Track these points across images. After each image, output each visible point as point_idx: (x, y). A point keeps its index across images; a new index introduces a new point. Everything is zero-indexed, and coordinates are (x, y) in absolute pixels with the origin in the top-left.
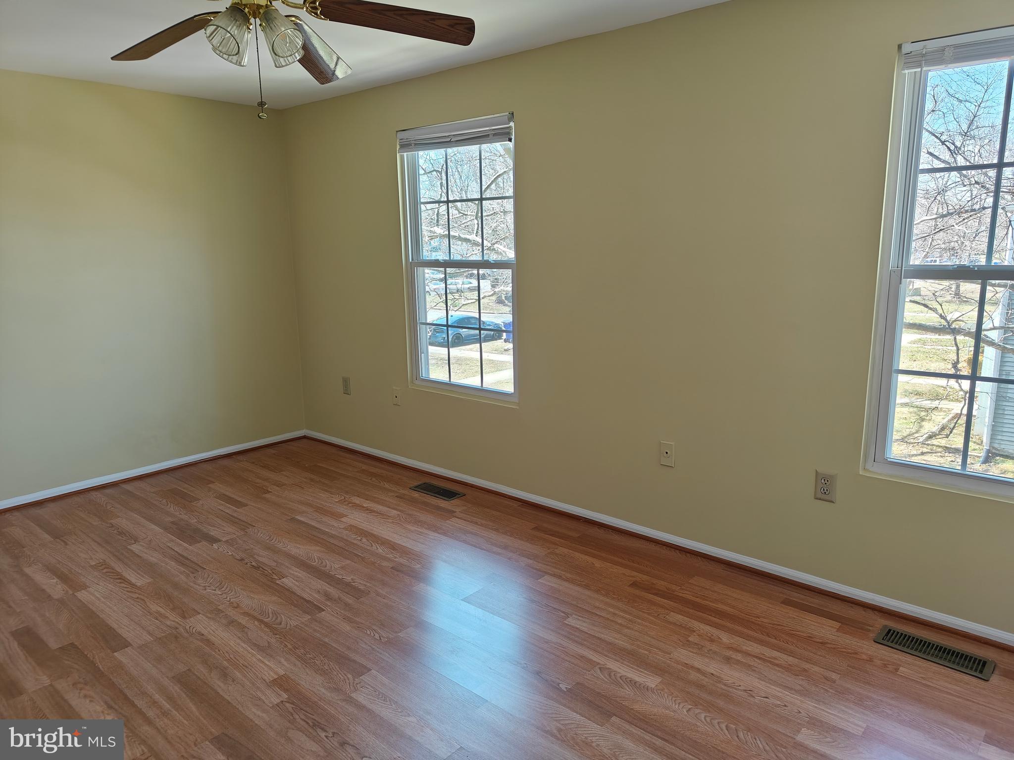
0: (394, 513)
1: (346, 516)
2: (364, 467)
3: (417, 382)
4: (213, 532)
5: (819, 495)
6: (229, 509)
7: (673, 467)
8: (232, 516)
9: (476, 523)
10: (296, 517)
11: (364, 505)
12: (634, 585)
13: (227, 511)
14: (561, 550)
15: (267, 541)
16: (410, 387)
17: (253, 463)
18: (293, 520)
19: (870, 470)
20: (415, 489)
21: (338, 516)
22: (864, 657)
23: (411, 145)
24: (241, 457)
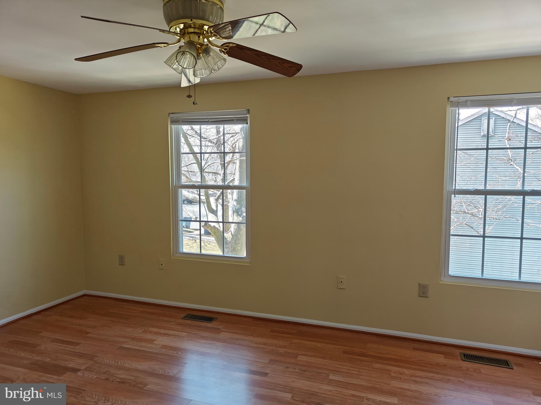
0: (184, 334)
1: (155, 340)
2: (141, 309)
3: (176, 255)
4: (71, 365)
5: (421, 295)
6: (69, 348)
7: (345, 289)
8: (74, 352)
9: (237, 333)
10: (122, 346)
11: (161, 332)
12: (344, 352)
13: (69, 349)
14: (295, 341)
15: (115, 364)
16: (172, 258)
17: (61, 315)
18: (121, 348)
19: (443, 280)
20: (184, 318)
21: (152, 341)
22: (465, 368)
23: (179, 121)
24: (47, 313)
